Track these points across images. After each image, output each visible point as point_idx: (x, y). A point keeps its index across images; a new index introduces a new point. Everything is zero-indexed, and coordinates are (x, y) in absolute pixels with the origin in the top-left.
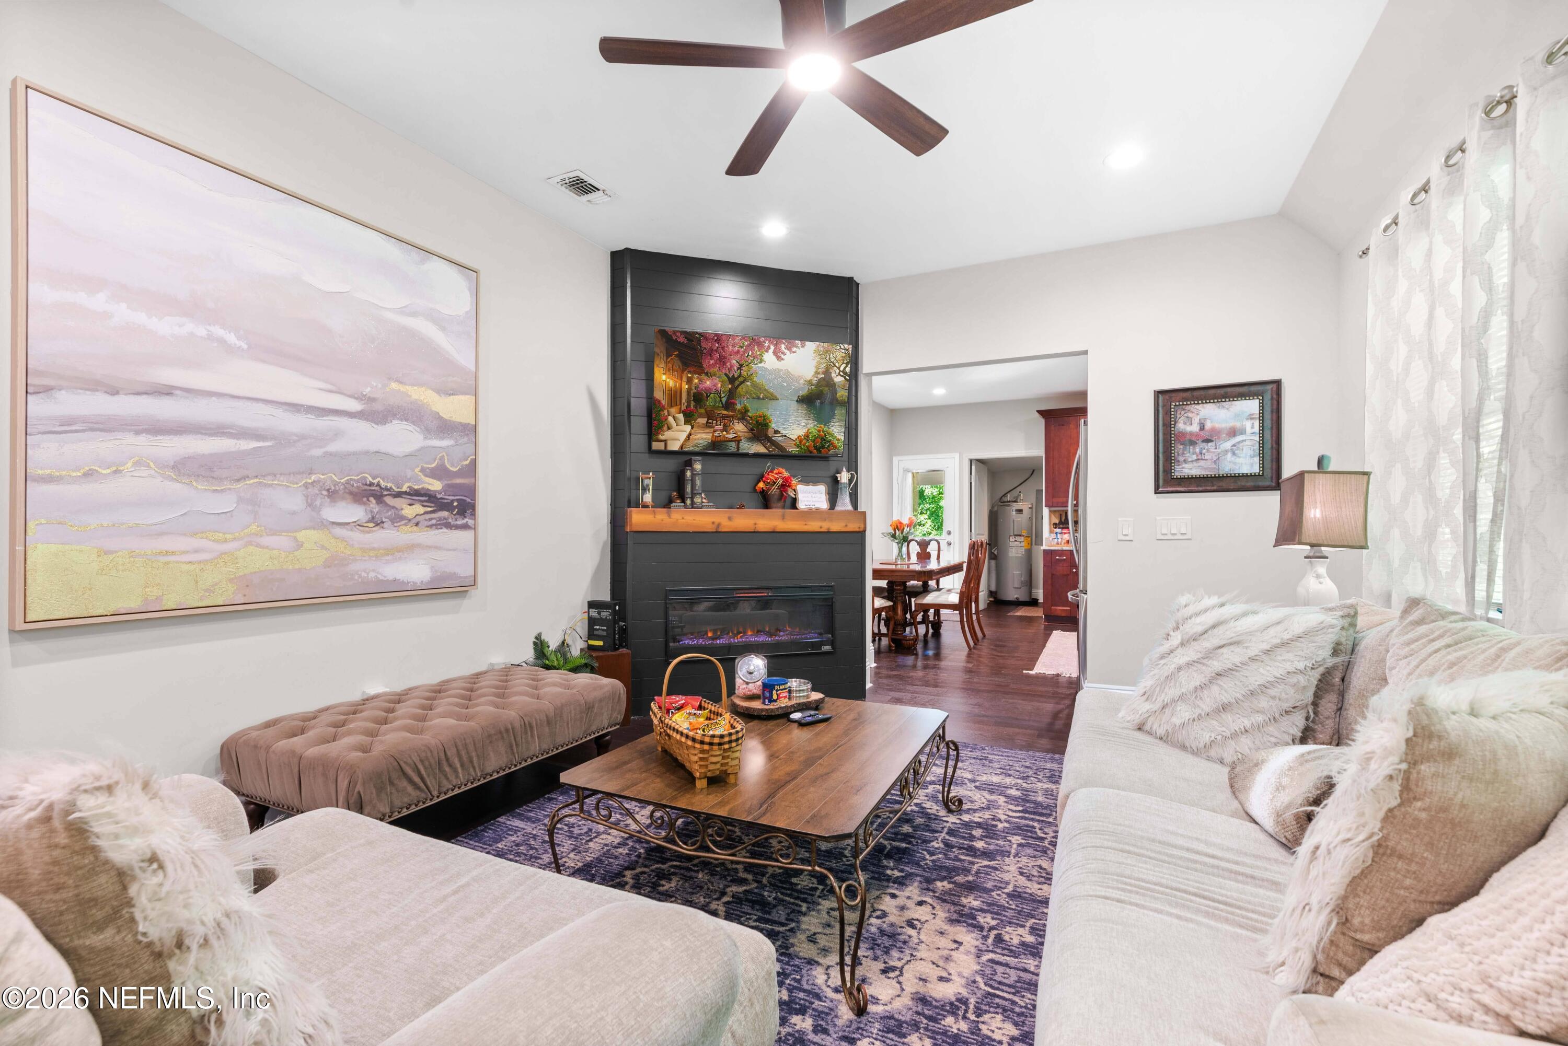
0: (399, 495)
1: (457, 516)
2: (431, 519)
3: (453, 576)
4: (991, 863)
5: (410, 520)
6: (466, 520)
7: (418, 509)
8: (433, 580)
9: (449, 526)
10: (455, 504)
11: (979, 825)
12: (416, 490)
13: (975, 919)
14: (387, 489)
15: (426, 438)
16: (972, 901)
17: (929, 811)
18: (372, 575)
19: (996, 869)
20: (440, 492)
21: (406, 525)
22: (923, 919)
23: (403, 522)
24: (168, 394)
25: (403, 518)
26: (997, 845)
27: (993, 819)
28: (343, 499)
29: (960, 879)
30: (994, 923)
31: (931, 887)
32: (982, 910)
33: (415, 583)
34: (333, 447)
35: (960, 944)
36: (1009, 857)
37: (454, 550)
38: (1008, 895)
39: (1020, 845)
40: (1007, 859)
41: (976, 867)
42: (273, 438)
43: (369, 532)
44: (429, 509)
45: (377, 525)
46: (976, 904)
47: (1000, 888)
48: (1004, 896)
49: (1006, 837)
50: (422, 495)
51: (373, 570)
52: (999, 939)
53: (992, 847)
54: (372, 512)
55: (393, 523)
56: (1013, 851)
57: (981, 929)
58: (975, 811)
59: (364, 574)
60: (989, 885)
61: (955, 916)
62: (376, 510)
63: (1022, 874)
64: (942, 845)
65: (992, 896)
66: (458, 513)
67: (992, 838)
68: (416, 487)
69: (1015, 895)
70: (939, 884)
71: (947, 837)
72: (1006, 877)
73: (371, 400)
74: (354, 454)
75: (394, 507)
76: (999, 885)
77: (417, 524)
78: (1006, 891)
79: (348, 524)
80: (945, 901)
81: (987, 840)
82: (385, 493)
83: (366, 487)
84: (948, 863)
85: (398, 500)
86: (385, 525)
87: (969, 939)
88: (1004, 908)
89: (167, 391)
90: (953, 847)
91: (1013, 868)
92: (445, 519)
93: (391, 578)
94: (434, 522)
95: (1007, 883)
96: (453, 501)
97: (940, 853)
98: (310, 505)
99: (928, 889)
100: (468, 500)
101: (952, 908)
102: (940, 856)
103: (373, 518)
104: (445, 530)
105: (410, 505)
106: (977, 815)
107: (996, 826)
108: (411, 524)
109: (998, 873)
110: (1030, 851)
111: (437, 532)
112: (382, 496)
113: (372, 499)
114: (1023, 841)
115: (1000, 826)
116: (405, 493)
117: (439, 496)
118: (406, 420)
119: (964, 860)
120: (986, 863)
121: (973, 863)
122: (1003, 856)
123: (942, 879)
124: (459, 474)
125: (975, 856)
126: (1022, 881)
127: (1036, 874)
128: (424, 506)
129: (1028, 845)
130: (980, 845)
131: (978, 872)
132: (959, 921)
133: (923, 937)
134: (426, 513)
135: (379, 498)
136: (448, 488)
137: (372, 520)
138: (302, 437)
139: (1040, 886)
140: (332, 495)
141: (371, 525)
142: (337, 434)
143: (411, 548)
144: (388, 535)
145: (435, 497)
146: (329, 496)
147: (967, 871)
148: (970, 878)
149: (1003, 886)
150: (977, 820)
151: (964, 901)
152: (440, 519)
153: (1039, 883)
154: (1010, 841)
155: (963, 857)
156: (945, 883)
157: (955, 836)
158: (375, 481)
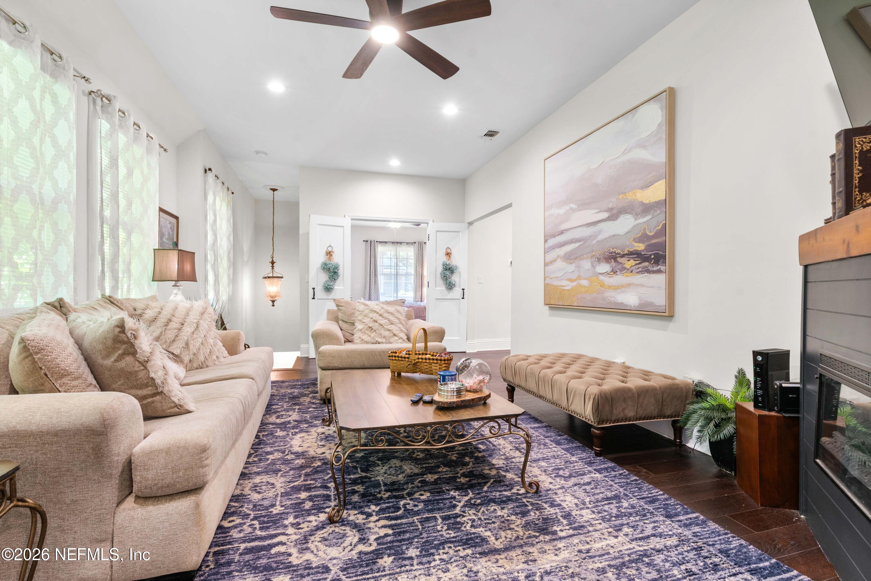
0: (623, 256)
1: (654, 265)
2: (638, 268)
3: (651, 304)
4: (292, 485)
5: (628, 270)
6: (659, 267)
7: (632, 262)
8: (641, 305)
9: (649, 272)
10: (652, 257)
11: (309, 513)
12: (631, 252)
13: (296, 456)
14: (618, 254)
15: (636, 219)
16: (299, 462)
17: (356, 512)
18: (613, 299)
19: (289, 482)
20: (643, 251)
21: (626, 272)
22: (319, 449)
23: (625, 271)
24: (563, 233)
25: (625, 268)
26: (291, 499)
27: (298, 524)
28: (603, 261)
29: (308, 470)
30: (286, 457)
31: (323, 461)
32: (293, 460)
33: (631, 306)
34: (600, 238)
35: (299, 446)
36: (282, 493)
37: (652, 287)
38: (280, 471)
39: (273, 506)
40: (283, 491)
41: (302, 479)
42: (583, 240)
43: (611, 277)
44: (638, 262)
45: (615, 273)
46: (297, 461)
47: (285, 473)
48: (283, 470)
49: (286, 509)
50: (634, 254)
51: (613, 297)
52: (283, 452)
53: (294, 496)
54: (612, 267)
55: (621, 271)
56: (279, 498)
57: (292, 453)
58: (318, 528)
59: (610, 299)
60: (292, 472)
61: (305, 454)
62: (614, 266)
63: (273, 484)
64: (329, 485)
65: (289, 467)
66: (654, 263)
67: (296, 504)
68: (631, 250)
69: (276, 472)
70: (319, 463)
71: (328, 493)
72: (283, 479)
73: (612, 209)
74: (606, 239)
75: (621, 263)
76: (286, 474)
77: (632, 272)
78: (282, 472)
79: (604, 273)
80: (313, 458)
81: (300, 501)
82: (618, 256)
83: (610, 254)
84: (320, 475)
85: (623, 259)
86: (618, 273)
87: (296, 449)
88: (283, 464)
89: (562, 232)
90: (321, 487)
91: (278, 485)
92: (646, 267)
93: (620, 302)
94: (640, 269)
95: (282, 476)
96: (651, 255)
97: (327, 479)
98: (593, 266)
99: (323, 459)
100: (661, 253)
101: (307, 456)
102: (326, 478)
103: (613, 269)
104: (646, 274)
105: (628, 261)
106: (314, 524)
107: (296, 517)
108: (629, 272)
109: (288, 480)
110: (266, 503)
111: (642, 275)
112: (617, 258)
113: (612, 260)
114: (271, 510)
115: (291, 519)
116: (626, 254)
117: (643, 253)
118: (626, 213)
119: (311, 480)
120: (296, 484)
121: (305, 480)
122: (285, 492)
123: (318, 466)
124: (655, 236)
125: (305, 485)
126: (272, 480)
127: (263, 487)
128: (635, 260)
129: (267, 508)
130: (304, 495)
131: (300, 476)
132: (302, 453)
133: (316, 444)
134: (636, 264)
135: (615, 259)
136: (649, 247)
137: (613, 271)
138: (590, 237)
139: (262, 480)
140: (599, 260)
141: (612, 273)
142: (600, 232)
143: (629, 285)
144: (619, 279)
145: (641, 254)
146: (598, 261)
147: (307, 475)
148: (303, 472)
149: (284, 474)
150: (312, 518)
151: (303, 461)
152: (644, 267)
153: (262, 482)
154: (282, 506)
155: (312, 482)
156: (316, 465)
157: (324, 495)
158: (613, 251)
